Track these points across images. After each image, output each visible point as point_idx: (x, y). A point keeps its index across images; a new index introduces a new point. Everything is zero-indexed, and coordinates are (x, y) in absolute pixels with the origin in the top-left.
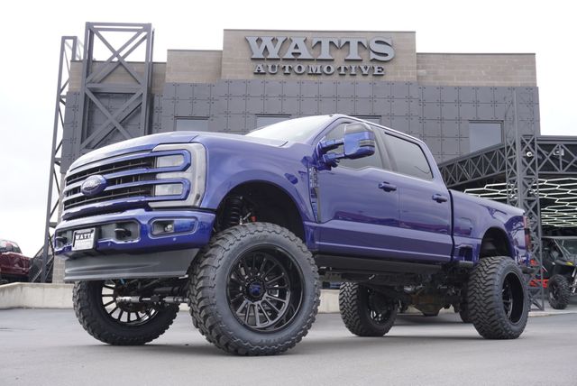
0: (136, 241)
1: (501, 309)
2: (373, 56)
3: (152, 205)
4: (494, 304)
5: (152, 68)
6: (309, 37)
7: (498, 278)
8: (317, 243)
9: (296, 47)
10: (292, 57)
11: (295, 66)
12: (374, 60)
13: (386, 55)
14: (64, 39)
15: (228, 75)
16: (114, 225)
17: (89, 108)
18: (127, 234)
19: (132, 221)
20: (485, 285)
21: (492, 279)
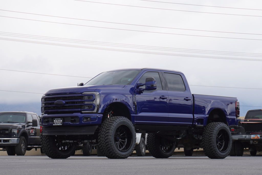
0: (78, 123)
3: (83, 112)
16: (70, 118)
18: (75, 121)
19: (77, 117)
20: (209, 133)
21: (212, 131)
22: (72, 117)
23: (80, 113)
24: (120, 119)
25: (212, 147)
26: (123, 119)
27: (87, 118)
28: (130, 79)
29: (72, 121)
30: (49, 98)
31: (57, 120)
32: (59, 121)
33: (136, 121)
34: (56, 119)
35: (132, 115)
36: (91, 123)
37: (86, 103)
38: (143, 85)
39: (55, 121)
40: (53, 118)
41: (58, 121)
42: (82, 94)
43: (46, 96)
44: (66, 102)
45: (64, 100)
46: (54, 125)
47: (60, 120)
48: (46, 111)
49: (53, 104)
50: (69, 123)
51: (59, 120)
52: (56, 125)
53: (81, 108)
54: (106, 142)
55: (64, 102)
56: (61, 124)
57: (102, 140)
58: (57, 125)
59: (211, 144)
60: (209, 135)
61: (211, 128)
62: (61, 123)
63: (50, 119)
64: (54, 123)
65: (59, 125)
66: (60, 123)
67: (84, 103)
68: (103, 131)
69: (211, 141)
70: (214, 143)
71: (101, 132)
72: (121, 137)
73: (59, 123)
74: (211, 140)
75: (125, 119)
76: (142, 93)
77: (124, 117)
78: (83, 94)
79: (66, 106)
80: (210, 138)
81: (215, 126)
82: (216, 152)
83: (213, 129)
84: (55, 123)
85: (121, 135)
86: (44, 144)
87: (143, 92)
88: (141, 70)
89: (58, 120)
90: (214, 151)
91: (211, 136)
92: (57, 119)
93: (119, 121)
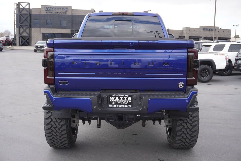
2: (65, 10)
5: (30, 10)
6: (55, 7)
9: (52, 9)
10: (52, 10)
11: (52, 12)
12: (65, 11)
13: (66, 10)
14: (14, 3)
15: (42, 13)
17: (20, 17)
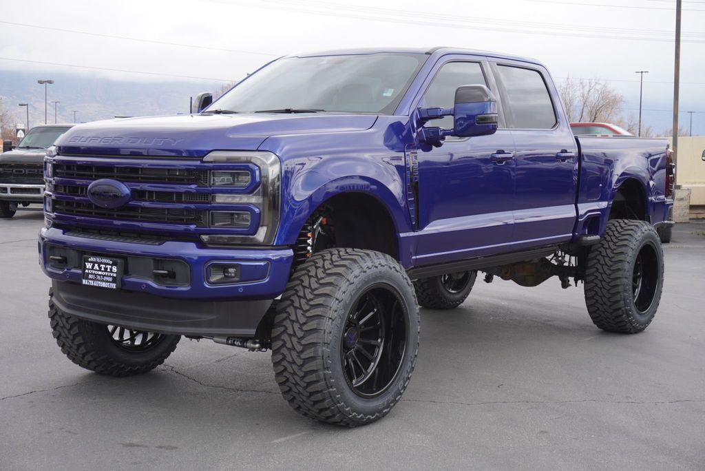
0: (185, 289)
1: (629, 281)
3: (206, 238)
4: (620, 273)
7: (630, 253)
8: (414, 257)
18: (172, 275)
20: (611, 258)
21: (622, 253)
22: (160, 260)
23: (193, 245)
24: (364, 266)
25: (622, 302)
26: (377, 264)
27: (224, 268)
28: (392, 90)
29: (158, 278)
30: (69, 165)
31: (99, 264)
32: (106, 269)
33: (416, 255)
34: (92, 259)
35: (402, 235)
36: (241, 290)
37: (221, 199)
38: (441, 117)
39: (89, 265)
40: (84, 252)
41: (100, 270)
42: (202, 162)
43: (58, 154)
44: (133, 191)
45: (123, 180)
46: (85, 282)
47: (109, 267)
48: (57, 218)
49: (82, 192)
50: (146, 284)
51: (106, 264)
52: (93, 287)
53: (195, 221)
54: (306, 368)
55: (125, 189)
56: (114, 286)
57: (289, 345)
58: (96, 284)
59: (618, 293)
60: (611, 263)
61: (615, 241)
62: (114, 280)
63: (73, 255)
64: (86, 276)
65: (104, 285)
66: (111, 279)
67: (210, 198)
68: (292, 321)
69: (618, 286)
70: (625, 291)
71: (288, 310)
72: (364, 329)
73: (105, 278)
74: (618, 282)
75: (383, 262)
76: (439, 145)
77: (380, 254)
78: (206, 159)
79: (135, 208)
80: (614, 276)
81: (630, 235)
82: (628, 316)
83: (626, 245)
84: (90, 276)
85: (361, 322)
86: (62, 328)
87: (442, 142)
88: (426, 53)
89: (103, 266)
90: (624, 316)
91: (619, 270)
92: (99, 260)
93: (363, 276)
